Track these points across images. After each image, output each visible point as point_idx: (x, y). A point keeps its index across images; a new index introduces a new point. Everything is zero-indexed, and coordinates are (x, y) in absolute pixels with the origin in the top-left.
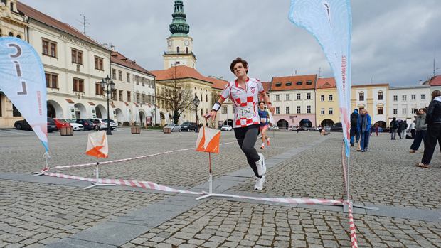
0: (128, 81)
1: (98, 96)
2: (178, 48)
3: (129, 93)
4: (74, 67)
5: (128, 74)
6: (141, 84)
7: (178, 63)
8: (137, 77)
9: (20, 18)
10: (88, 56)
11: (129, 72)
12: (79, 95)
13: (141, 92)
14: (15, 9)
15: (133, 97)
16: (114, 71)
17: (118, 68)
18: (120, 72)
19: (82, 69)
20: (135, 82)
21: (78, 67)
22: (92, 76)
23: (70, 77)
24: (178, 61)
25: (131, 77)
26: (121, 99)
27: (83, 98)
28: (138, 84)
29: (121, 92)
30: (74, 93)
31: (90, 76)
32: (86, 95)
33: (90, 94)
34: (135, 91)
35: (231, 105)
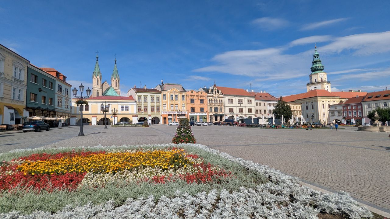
0: (265, 106)
1: (249, 113)
2: (316, 80)
3: (265, 111)
4: (239, 105)
5: (264, 104)
7: (315, 88)
8: (270, 103)
9: (222, 96)
10: (245, 100)
11: (264, 102)
12: (241, 114)
13: (272, 109)
14: (221, 93)
15: (267, 112)
16: (257, 103)
17: (258, 102)
18: (260, 104)
19: (242, 105)
20: (269, 106)
21: (241, 105)
22: (246, 107)
23: (238, 108)
24: (315, 86)
25: (266, 104)
26: (260, 113)
27: (242, 114)
28: (270, 106)
29: (260, 111)
30: (239, 113)
31: (245, 107)
32: (244, 113)
33: (245, 113)
34: (269, 109)
35: (337, 111)
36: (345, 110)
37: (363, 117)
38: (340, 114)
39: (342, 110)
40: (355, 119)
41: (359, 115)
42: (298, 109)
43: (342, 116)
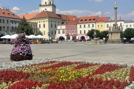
0: (8, 23)
2: (46, 2)
3: (8, 27)
6: (14, 23)
7: (46, 9)
8: (12, 21)
13: (14, 27)
15: (10, 29)
18: (3, 20)
24: (46, 8)
25: (9, 21)
26: (4, 30)
29: (4, 27)
34: (11, 26)
35: (62, 30)
36: (67, 29)
37: (77, 35)
38: (63, 33)
40: (72, 36)
41: (75, 33)
42: (35, 28)
43: (65, 34)
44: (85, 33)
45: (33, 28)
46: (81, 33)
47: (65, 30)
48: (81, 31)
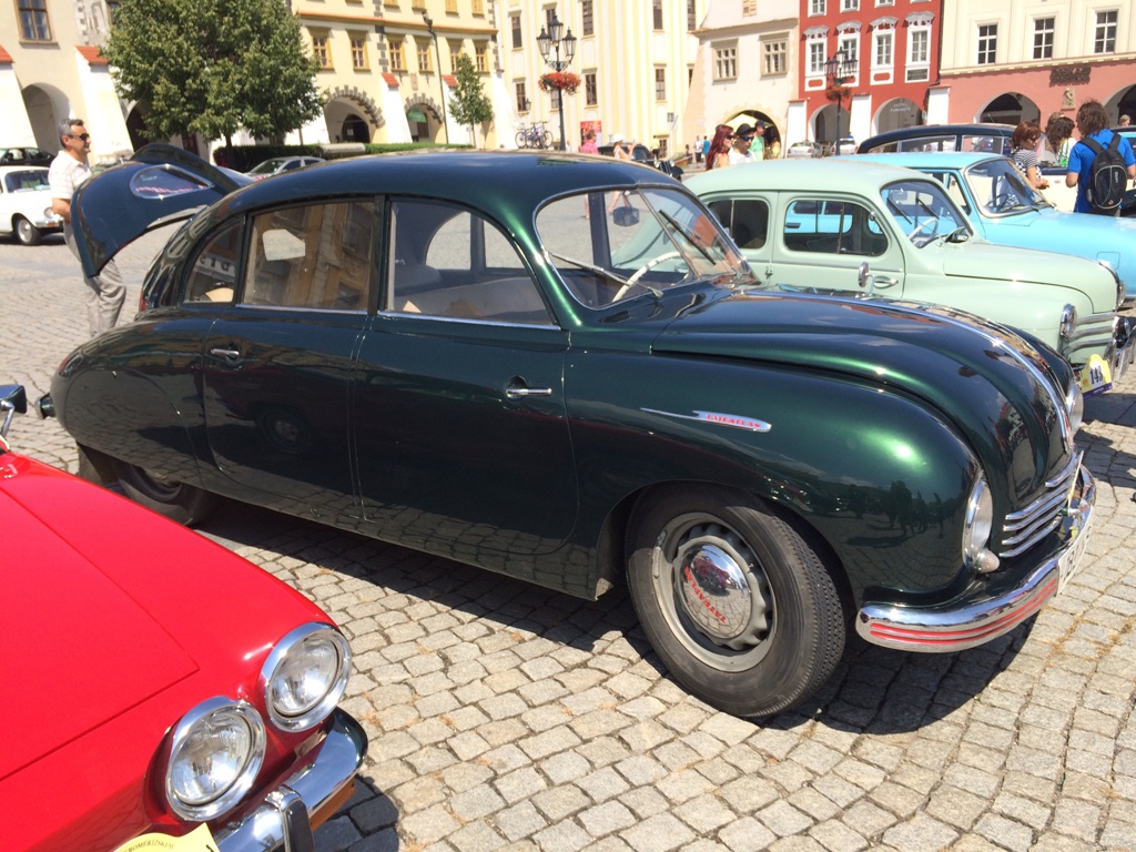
35: (755, 37)
36: (816, 21)
37: (937, 80)
38: (775, 63)
39: (789, 23)
40: (878, 94)
41: (910, 65)
42: (466, 21)
43: (793, 73)
44: (1044, 45)
45: (440, 20)
46: (988, 51)
47: (794, 34)
48: (989, 30)
